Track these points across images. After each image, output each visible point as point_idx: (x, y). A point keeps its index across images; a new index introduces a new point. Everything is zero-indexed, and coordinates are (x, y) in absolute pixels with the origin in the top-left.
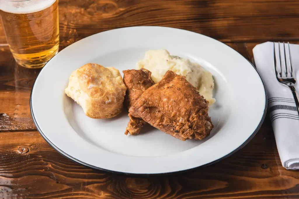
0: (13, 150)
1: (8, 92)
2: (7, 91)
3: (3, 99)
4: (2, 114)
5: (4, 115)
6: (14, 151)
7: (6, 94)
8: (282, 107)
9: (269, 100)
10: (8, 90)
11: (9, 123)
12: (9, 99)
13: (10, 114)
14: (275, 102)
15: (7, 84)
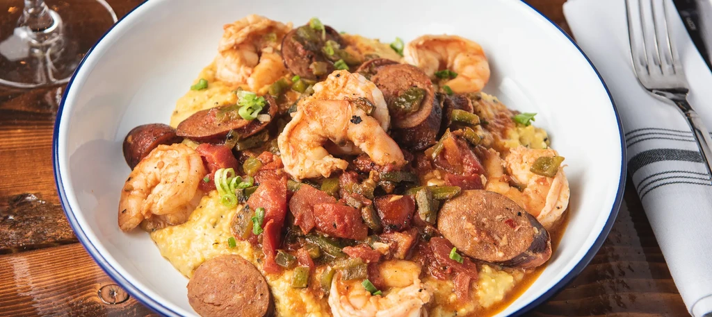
0: (86, 299)
1: (19, 131)
2: (15, 126)
3: (12, 152)
4: (24, 196)
5: (29, 198)
6: (88, 301)
7: (15, 137)
8: (670, 154)
9: (629, 137)
10: (18, 125)
11: (51, 221)
12: (30, 150)
13: (44, 193)
14: (642, 142)
15: (8, 106)
